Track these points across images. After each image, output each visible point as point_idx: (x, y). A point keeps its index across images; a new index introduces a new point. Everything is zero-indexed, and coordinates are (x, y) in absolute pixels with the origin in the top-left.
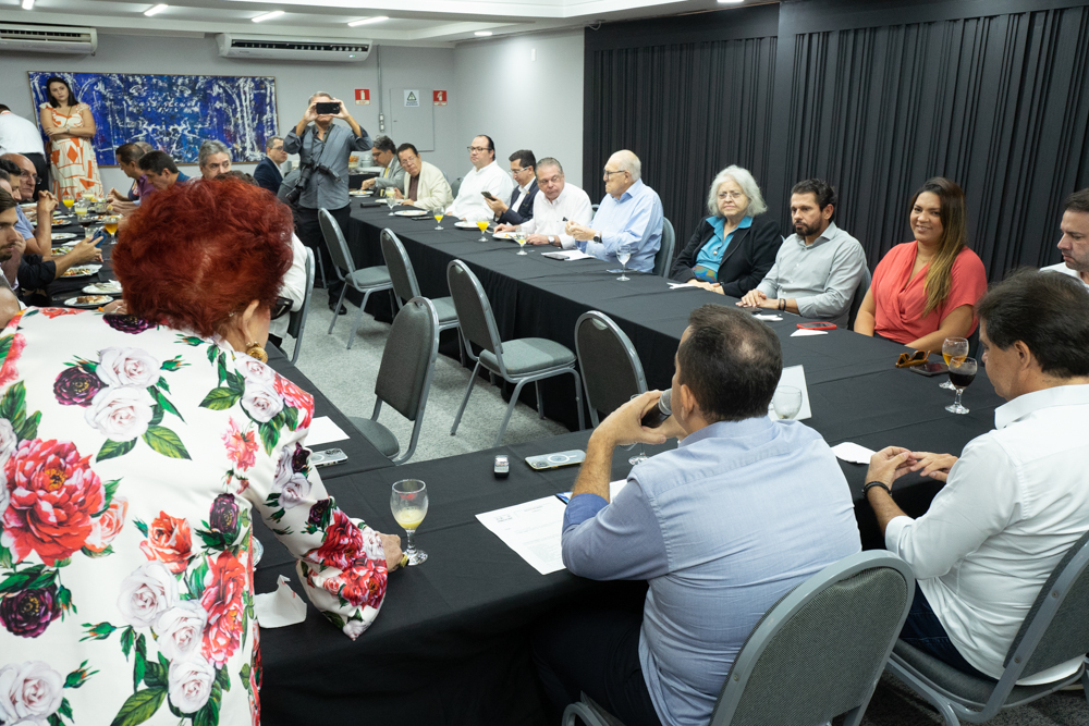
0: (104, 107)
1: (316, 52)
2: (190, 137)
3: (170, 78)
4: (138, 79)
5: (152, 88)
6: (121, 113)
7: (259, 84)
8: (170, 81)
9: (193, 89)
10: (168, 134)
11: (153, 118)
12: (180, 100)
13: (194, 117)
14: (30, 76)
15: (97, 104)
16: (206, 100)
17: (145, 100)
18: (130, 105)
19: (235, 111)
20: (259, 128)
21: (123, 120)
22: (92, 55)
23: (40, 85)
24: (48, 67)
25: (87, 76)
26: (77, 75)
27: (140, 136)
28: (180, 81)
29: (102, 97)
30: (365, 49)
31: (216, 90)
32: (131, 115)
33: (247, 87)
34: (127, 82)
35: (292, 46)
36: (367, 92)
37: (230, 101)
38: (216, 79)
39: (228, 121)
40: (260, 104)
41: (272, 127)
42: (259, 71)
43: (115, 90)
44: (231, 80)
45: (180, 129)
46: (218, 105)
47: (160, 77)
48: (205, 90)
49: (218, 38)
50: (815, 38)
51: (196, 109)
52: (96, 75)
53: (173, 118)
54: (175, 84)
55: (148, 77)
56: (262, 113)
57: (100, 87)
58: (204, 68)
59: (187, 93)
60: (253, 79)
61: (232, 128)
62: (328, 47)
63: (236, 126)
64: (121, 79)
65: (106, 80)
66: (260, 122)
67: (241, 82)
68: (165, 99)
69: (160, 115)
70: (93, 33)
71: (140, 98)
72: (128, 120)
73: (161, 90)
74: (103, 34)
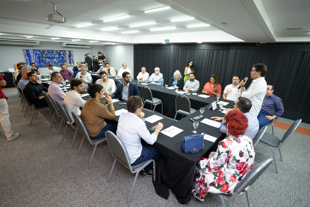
0: (39, 56)
1: (81, 46)
2: (57, 62)
3: (52, 50)
4: (46, 51)
5: (49, 52)
6: (43, 57)
7: (70, 52)
8: (52, 51)
9: (57, 53)
10: (52, 61)
11: (49, 58)
12: (54, 55)
13: (57, 58)
14: (24, 50)
15: (38, 55)
16: (60, 55)
17: (47, 55)
18: (44, 56)
19: (65, 57)
20: (70, 60)
21: (43, 59)
22: (37, 46)
23: (26, 52)
24: (27, 48)
25: (35, 50)
26: (33, 50)
27: (47, 62)
28: (54, 51)
29: (39, 54)
30: (90, 46)
31: (61, 53)
32: (45, 58)
33: (67, 52)
34: (44, 51)
35: (77, 45)
36: (90, 53)
37: (64, 55)
38: (61, 51)
39: (64, 59)
40: (70, 55)
41: (72, 60)
42: (70, 49)
43: (41, 53)
44: (64, 51)
45: (54, 60)
46: (62, 56)
47: (50, 50)
48: (59, 53)
49: (62, 43)
50: (177, 50)
51: (58, 56)
52: (38, 50)
53: (53, 58)
54: (53, 52)
55: (48, 50)
56: (70, 57)
57: (38, 52)
58: (59, 49)
59: (56, 53)
60: (69, 51)
61: (65, 60)
62: (84, 45)
63: (65, 59)
64: (42, 51)
65: (39, 51)
66: (70, 59)
67: (66, 51)
68: (51, 55)
69: (50, 58)
70: (39, 42)
71: (46, 54)
72: (44, 58)
73: (51, 53)
74: (41, 42)
